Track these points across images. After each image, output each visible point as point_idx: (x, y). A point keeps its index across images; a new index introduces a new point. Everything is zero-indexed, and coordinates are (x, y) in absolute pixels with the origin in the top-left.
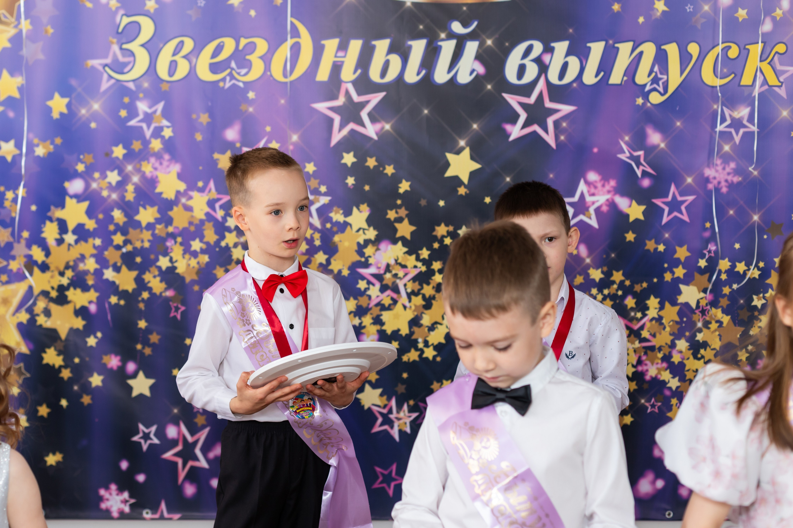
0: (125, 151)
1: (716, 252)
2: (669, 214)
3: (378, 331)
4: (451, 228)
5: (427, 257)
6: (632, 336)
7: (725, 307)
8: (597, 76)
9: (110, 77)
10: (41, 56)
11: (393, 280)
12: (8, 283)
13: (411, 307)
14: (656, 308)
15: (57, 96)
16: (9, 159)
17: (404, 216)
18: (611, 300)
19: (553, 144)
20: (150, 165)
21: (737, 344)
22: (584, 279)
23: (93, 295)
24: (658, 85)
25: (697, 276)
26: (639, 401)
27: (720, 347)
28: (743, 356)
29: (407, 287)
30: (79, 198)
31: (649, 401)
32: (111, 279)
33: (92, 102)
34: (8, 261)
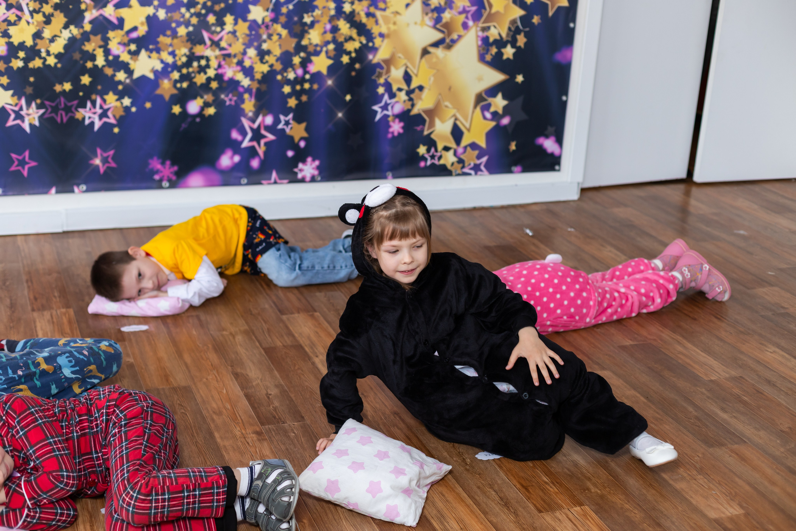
3: (6, 43)
6: (214, 47)
7: (283, 22)
14: (231, 24)
18: (197, 17)
21: (292, 50)
26: (220, 97)
27: (281, 55)
28: (296, 60)
29: (29, 6)
31: (227, 96)
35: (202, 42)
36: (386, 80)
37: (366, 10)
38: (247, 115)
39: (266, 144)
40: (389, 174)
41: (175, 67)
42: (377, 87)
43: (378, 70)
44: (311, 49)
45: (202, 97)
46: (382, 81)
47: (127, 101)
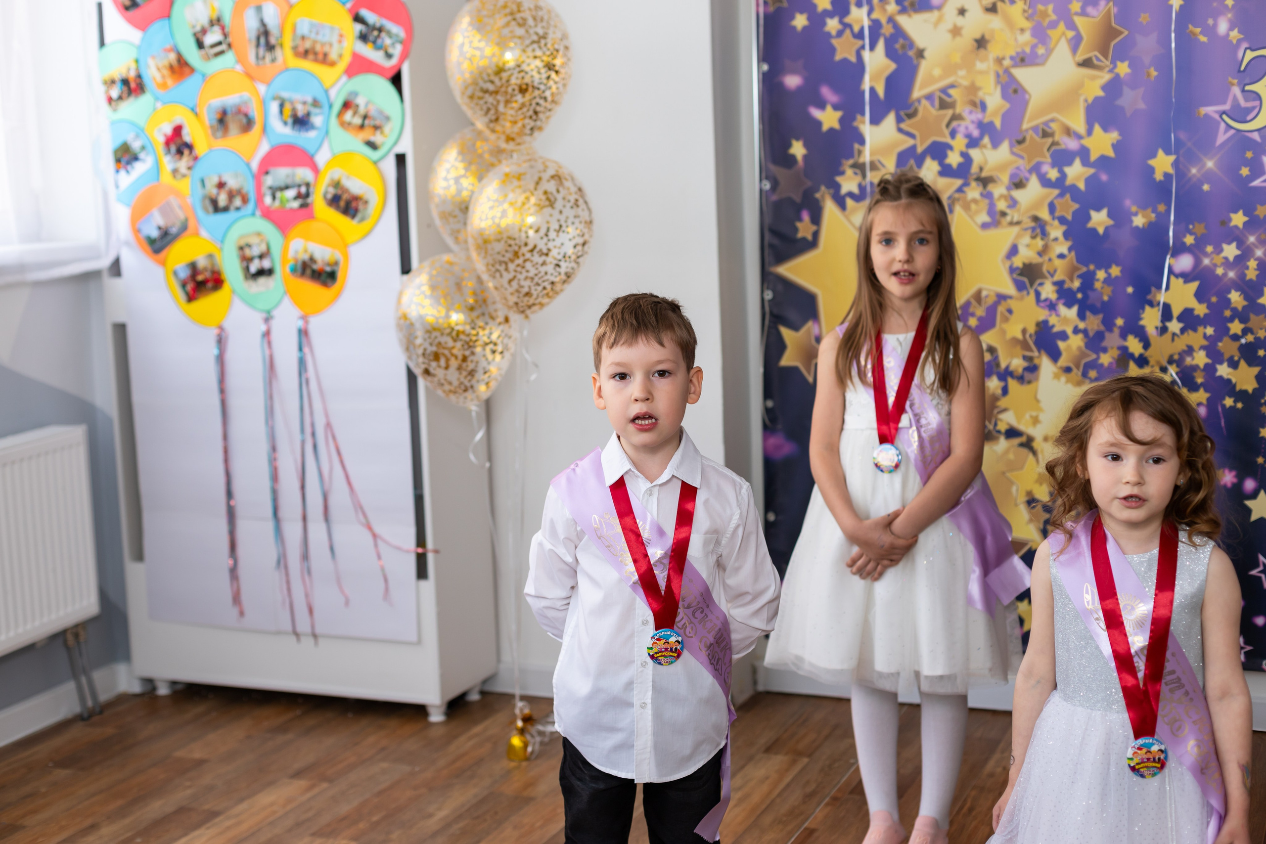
0: (1246, 219)
9: (1229, 127)
10: (1142, 106)
15: (1161, 153)
16: (1101, 231)
23: (1203, 396)
30: (1187, 277)
32: (1225, 376)
33: (1205, 159)
34: (1097, 353)
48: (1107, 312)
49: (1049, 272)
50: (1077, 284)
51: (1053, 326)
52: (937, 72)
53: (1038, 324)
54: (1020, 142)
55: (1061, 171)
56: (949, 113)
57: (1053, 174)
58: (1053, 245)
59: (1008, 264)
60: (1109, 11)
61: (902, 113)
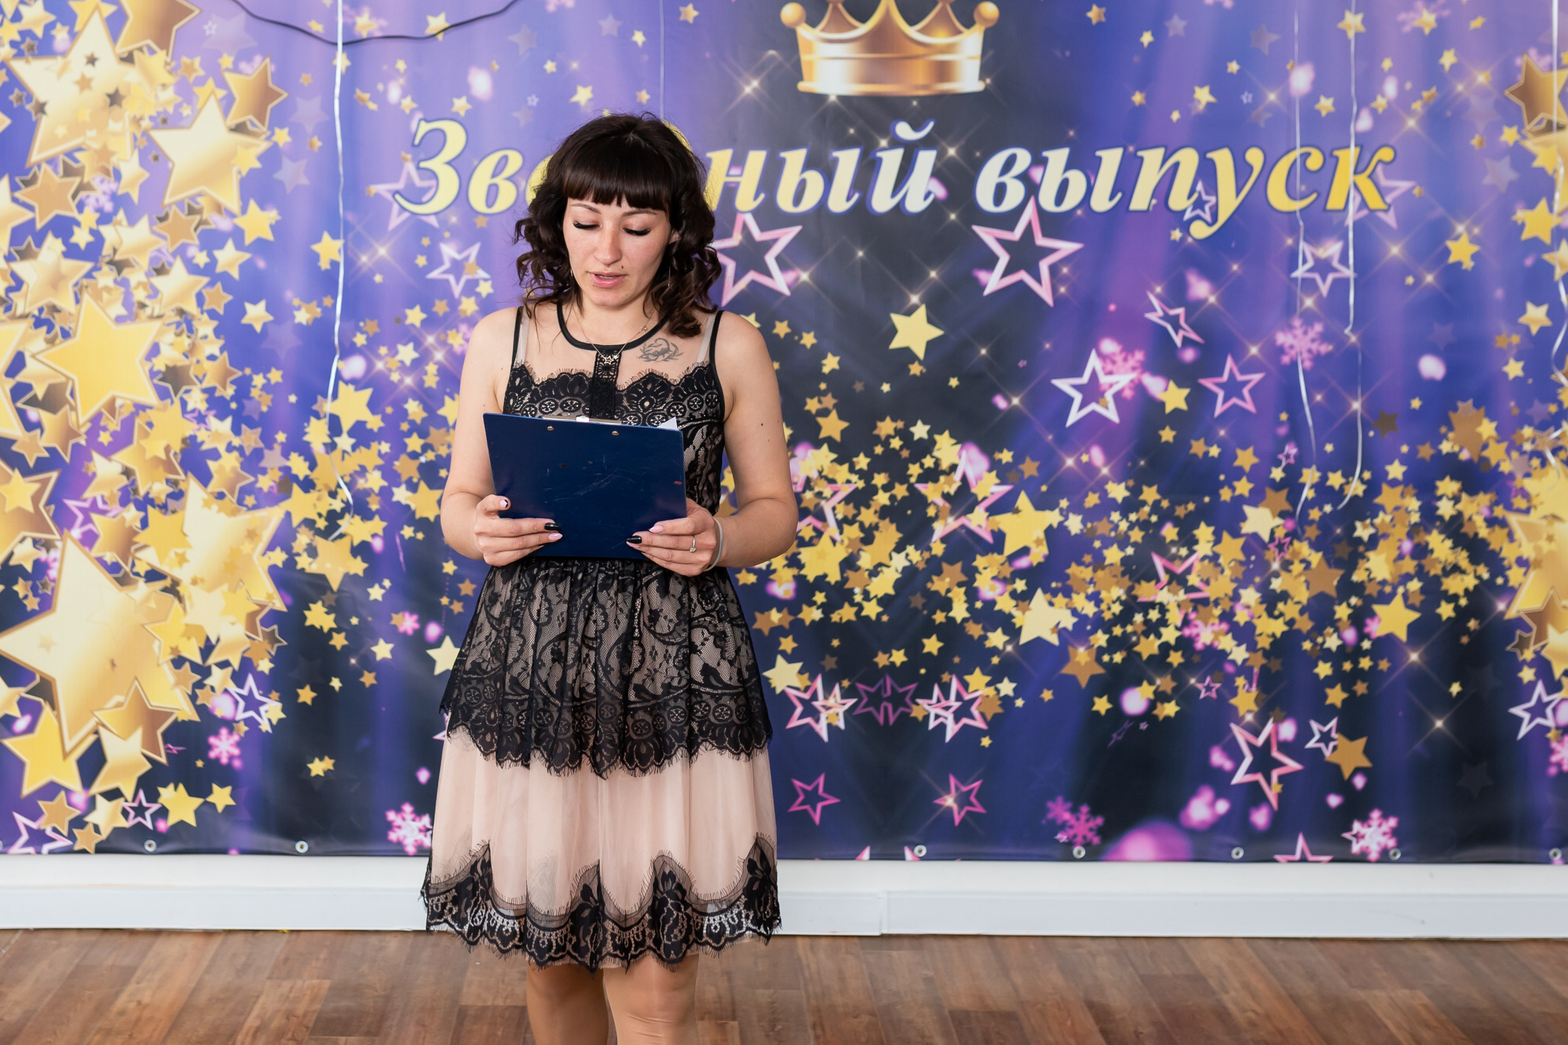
0: (423, 316)
1: (1296, 457)
2: (1225, 400)
3: (794, 577)
4: (900, 424)
5: (865, 467)
6: (1174, 584)
7: (1313, 538)
8: (1111, 198)
9: (403, 209)
10: (304, 181)
11: (817, 501)
12: (255, 507)
13: (842, 541)
14: (1209, 542)
15: (326, 237)
16: (258, 328)
17: (830, 406)
18: (1141, 529)
19: (1048, 299)
20: (460, 335)
21: (1333, 593)
22: (1100, 498)
23: (377, 525)
24: (1204, 211)
25: (1270, 493)
26: (1188, 681)
27: (1309, 600)
28: (1342, 612)
29: (837, 511)
30: (358, 384)
31: (1201, 680)
32: (404, 502)
33: (376, 245)
34: (255, 476)
35: (1151, 575)
36: (1537, 653)
37: (1486, 512)
38: (1243, 718)
39: (1281, 779)
40: (1555, 855)
41: (1099, 623)
42: (1520, 670)
43: (1518, 632)
44: (1372, 590)
45: (1151, 682)
46: (1528, 655)
47: (1007, 687)
48: (266, 425)
49: (197, 377)
50: (230, 391)
51: (202, 443)
52: (61, 131)
53: (184, 441)
54: (162, 219)
55: (210, 255)
56: (76, 181)
57: (201, 259)
58: (201, 342)
59: (148, 366)
60: (265, 68)
61: (17, 179)
